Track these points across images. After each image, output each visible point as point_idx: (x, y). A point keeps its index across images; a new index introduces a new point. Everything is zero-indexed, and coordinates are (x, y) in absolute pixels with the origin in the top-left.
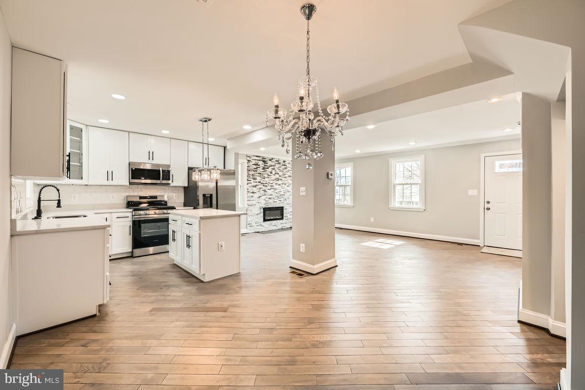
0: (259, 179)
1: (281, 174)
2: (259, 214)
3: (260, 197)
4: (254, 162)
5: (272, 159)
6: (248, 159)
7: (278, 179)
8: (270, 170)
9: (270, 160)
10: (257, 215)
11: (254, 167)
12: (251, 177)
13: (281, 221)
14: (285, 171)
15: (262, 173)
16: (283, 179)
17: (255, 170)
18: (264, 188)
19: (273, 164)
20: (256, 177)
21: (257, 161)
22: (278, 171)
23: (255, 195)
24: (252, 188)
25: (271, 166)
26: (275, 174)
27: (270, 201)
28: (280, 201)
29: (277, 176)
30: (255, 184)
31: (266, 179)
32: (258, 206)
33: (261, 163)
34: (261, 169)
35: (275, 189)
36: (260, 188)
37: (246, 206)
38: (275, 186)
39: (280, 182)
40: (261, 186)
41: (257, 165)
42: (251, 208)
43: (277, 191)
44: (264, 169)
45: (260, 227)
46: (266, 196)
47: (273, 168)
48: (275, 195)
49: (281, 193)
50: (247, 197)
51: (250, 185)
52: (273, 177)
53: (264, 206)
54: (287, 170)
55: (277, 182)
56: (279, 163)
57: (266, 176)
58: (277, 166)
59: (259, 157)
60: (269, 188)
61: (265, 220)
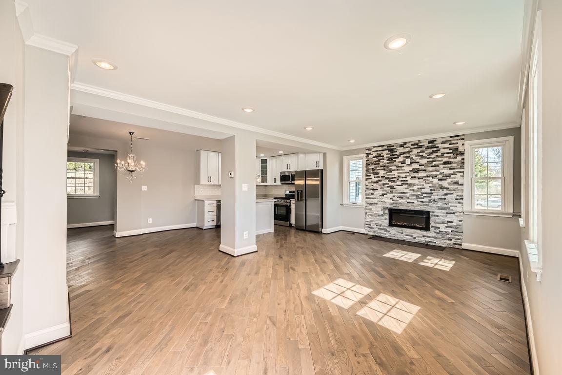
0: (382, 173)
1: (424, 161)
2: (382, 215)
3: (383, 195)
4: (375, 154)
5: (405, 143)
6: (367, 152)
7: (417, 171)
8: (401, 159)
9: (401, 146)
10: (379, 216)
11: (375, 159)
12: (372, 172)
13: (424, 233)
14: (434, 155)
15: (387, 165)
16: (431, 169)
17: (377, 162)
18: (390, 183)
19: (407, 150)
20: (378, 171)
21: (379, 152)
22: (418, 159)
23: (376, 193)
24: (372, 184)
25: (404, 153)
26: (411, 163)
27: (400, 201)
28: (422, 202)
29: (415, 166)
30: (377, 179)
31: (394, 172)
32: (380, 205)
33: (386, 154)
34: (385, 161)
35: (409, 185)
36: (384, 184)
37: (365, 204)
38: (410, 181)
39: (421, 174)
40: (387, 182)
41: (380, 156)
42: (370, 207)
43: (415, 188)
44: (390, 159)
45: (383, 231)
46: (394, 194)
47: (407, 155)
48: (409, 193)
49: (423, 191)
50: (366, 195)
51: (370, 181)
52: (407, 169)
53: (391, 206)
54: (439, 154)
55: (416, 175)
56: (421, 147)
57: (393, 168)
58: (415, 151)
59: (383, 146)
60: (400, 183)
61: (391, 225)
